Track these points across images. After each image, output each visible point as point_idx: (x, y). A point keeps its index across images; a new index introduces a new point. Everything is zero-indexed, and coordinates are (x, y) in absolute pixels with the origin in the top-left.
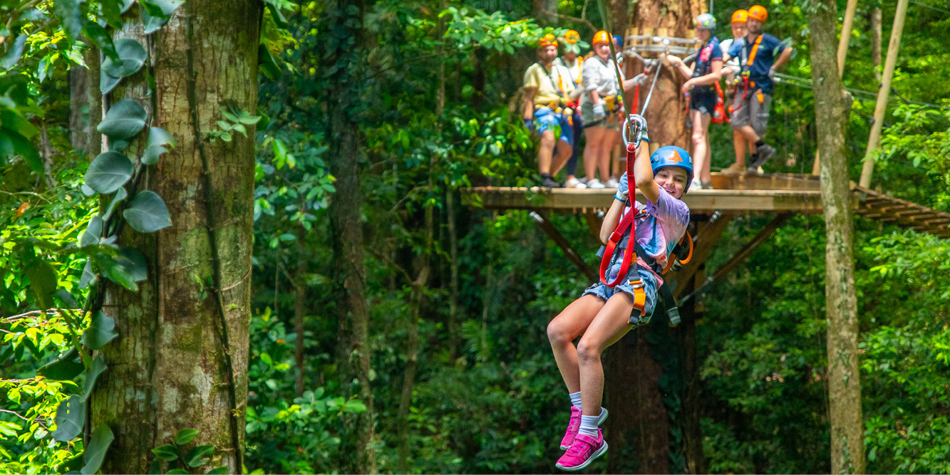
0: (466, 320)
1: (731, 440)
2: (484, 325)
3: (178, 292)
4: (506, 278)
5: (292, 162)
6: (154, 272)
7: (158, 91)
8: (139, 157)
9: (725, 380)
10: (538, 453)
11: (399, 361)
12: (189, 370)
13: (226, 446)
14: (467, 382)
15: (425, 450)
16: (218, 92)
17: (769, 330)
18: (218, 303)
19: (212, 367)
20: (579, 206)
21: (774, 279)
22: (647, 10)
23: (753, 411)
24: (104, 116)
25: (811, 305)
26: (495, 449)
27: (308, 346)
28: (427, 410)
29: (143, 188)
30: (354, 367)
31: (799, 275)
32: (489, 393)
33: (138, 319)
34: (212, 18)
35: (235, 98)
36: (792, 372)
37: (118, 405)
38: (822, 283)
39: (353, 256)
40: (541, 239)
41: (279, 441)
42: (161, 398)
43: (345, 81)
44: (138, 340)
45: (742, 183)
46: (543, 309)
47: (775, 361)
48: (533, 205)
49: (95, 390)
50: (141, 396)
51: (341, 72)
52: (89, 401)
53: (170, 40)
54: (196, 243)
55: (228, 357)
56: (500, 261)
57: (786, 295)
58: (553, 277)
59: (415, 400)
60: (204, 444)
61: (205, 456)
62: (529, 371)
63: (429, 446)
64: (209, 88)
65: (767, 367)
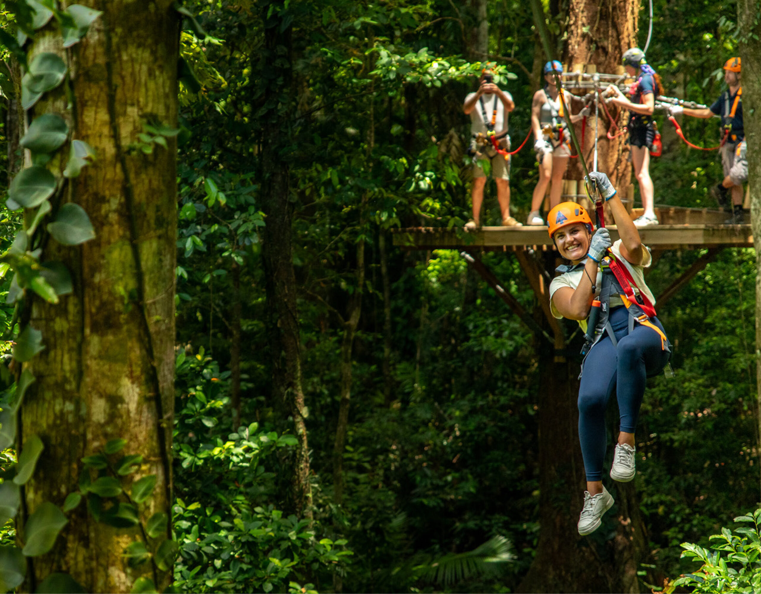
0: (400, 362)
1: (663, 473)
2: (418, 366)
3: (103, 304)
4: (438, 320)
5: (223, 200)
6: (79, 285)
7: (79, 106)
8: (62, 169)
9: (657, 416)
10: (472, 490)
11: (334, 402)
12: (116, 381)
13: (155, 456)
14: (401, 421)
15: (361, 488)
16: (138, 105)
17: (700, 366)
18: (143, 316)
19: (138, 378)
20: (510, 244)
21: (706, 315)
22: (576, 47)
23: (685, 446)
24: (26, 131)
25: (742, 340)
26: (429, 486)
27: (245, 388)
28: (362, 449)
29: (66, 202)
30: (288, 404)
31: (730, 311)
32: (423, 433)
33: (65, 331)
34: (130, 30)
35: (155, 111)
36: (723, 406)
37: (48, 417)
38: (752, 318)
39: (286, 295)
40: (473, 280)
41: (217, 476)
42: (89, 408)
43: (274, 122)
44: (65, 352)
45: (672, 218)
46: (476, 349)
47: (706, 396)
48: (464, 244)
49: (25, 401)
50: (69, 407)
51: (271, 113)
52: (20, 414)
53: (90, 52)
54: (120, 255)
55: (154, 369)
56: (433, 303)
57: (718, 330)
58: (486, 318)
59: (350, 440)
60: (132, 453)
61: (135, 464)
62: (461, 410)
63: (364, 483)
64: (129, 102)
65: (698, 401)
